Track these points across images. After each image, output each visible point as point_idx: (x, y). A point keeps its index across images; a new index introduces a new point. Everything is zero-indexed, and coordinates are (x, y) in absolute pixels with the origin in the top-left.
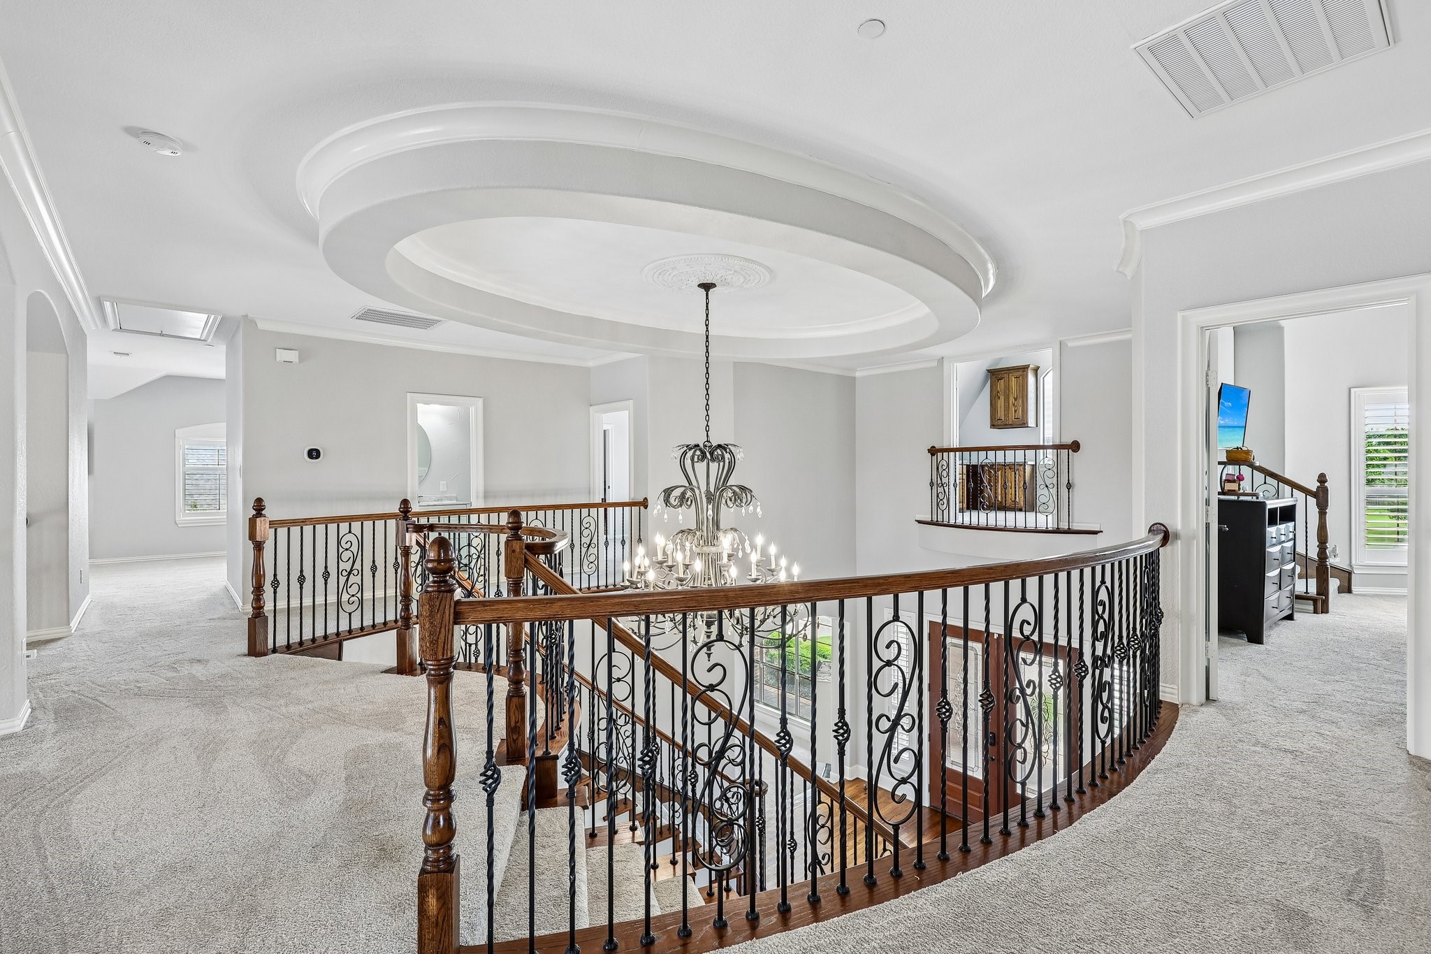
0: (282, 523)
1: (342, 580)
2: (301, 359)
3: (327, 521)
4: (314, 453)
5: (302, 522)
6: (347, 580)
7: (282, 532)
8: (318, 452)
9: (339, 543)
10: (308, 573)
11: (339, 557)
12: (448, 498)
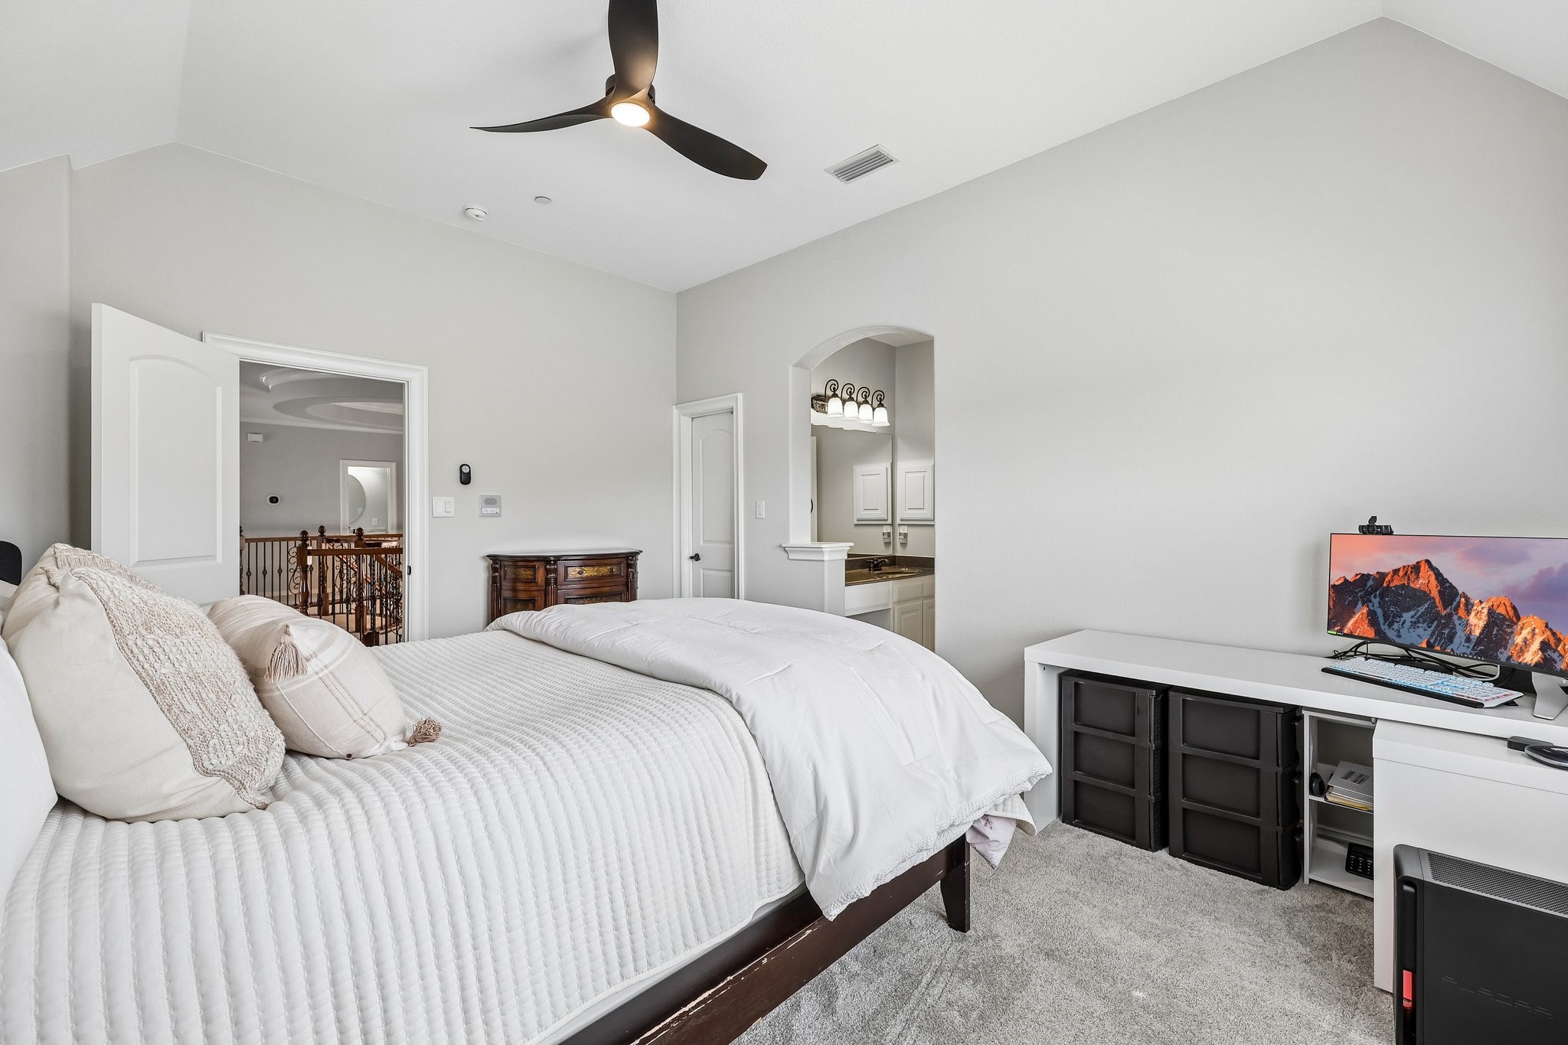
0: (253, 540)
1: (290, 575)
2: (265, 439)
3: (280, 540)
4: (274, 500)
5: (265, 540)
6: (293, 575)
7: (253, 545)
8: (277, 498)
9: (288, 553)
10: (269, 569)
11: (288, 561)
12: (378, 530)
